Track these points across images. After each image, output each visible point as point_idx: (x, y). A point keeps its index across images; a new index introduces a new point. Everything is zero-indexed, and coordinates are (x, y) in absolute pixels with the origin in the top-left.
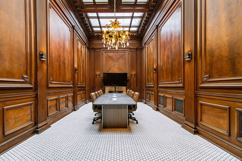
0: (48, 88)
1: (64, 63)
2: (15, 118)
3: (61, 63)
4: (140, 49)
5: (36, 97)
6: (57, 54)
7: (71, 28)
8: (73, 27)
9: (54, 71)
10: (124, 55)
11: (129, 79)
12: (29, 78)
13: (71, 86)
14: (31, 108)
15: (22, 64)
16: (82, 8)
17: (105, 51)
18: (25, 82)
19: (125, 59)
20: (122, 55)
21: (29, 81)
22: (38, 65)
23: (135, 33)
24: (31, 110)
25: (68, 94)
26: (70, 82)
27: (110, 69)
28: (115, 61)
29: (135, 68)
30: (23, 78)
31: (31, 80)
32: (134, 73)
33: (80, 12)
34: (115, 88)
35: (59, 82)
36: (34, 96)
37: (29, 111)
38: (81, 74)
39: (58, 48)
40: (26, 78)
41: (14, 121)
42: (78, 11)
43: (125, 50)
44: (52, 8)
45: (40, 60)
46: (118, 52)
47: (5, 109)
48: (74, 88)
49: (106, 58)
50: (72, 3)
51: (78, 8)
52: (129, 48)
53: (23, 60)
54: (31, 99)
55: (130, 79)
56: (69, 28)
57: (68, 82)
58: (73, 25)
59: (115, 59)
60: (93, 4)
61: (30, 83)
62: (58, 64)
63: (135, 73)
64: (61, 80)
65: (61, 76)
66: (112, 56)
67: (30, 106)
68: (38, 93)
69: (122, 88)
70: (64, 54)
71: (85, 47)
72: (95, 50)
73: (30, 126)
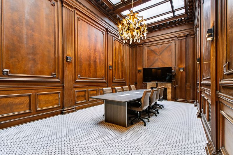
0: (75, 82)
1: (95, 62)
2: (46, 101)
3: (92, 62)
4: (192, 35)
5: (63, 88)
6: (87, 55)
7: (105, 31)
8: (107, 29)
9: (83, 68)
10: (169, 46)
11: (175, 74)
12: (57, 75)
13: (105, 81)
14: (59, 95)
15: (51, 65)
16: (114, 11)
17: (147, 46)
18: (54, 78)
19: (170, 50)
20: (167, 46)
21: (57, 77)
22: (65, 66)
23: (183, 17)
24: (59, 97)
25: (99, 87)
26: (102, 78)
27: (153, 64)
28: (159, 55)
29: (185, 60)
30: (52, 75)
31: (58, 76)
32: (182, 67)
33: (113, 15)
34: (157, 84)
35: (89, 77)
36: (62, 87)
37: (57, 98)
38: (120, 70)
39: (88, 50)
40: (54, 75)
41: (44, 102)
42: (111, 14)
43: (171, 40)
44: (80, 20)
45: (67, 61)
46: (161, 44)
47: (37, 94)
48: (108, 83)
49: (148, 53)
50: (104, 10)
51: (110, 12)
52: (176, 36)
53: (52, 63)
54: (59, 89)
55: (177, 74)
56: (102, 32)
57: (100, 78)
58: (107, 27)
59: (158, 53)
60: (122, 2)
61: (58, 78)
62: (87, 63)
63: (184, 66)
64: (92, 76)
65: (91, 73)
66: (155, 49)
67: (58, 94)
68: (65, 85)
69: (167, 84)
70: (95, 55)
71: (126, 45)
72: (137, 46)
73: (58, 108)
